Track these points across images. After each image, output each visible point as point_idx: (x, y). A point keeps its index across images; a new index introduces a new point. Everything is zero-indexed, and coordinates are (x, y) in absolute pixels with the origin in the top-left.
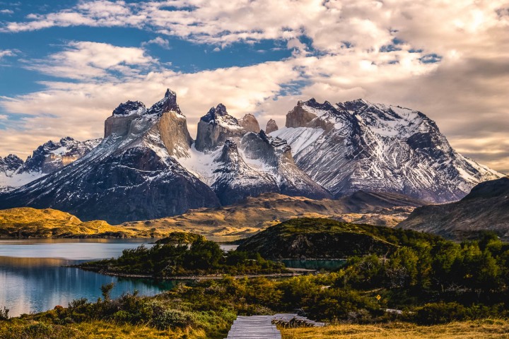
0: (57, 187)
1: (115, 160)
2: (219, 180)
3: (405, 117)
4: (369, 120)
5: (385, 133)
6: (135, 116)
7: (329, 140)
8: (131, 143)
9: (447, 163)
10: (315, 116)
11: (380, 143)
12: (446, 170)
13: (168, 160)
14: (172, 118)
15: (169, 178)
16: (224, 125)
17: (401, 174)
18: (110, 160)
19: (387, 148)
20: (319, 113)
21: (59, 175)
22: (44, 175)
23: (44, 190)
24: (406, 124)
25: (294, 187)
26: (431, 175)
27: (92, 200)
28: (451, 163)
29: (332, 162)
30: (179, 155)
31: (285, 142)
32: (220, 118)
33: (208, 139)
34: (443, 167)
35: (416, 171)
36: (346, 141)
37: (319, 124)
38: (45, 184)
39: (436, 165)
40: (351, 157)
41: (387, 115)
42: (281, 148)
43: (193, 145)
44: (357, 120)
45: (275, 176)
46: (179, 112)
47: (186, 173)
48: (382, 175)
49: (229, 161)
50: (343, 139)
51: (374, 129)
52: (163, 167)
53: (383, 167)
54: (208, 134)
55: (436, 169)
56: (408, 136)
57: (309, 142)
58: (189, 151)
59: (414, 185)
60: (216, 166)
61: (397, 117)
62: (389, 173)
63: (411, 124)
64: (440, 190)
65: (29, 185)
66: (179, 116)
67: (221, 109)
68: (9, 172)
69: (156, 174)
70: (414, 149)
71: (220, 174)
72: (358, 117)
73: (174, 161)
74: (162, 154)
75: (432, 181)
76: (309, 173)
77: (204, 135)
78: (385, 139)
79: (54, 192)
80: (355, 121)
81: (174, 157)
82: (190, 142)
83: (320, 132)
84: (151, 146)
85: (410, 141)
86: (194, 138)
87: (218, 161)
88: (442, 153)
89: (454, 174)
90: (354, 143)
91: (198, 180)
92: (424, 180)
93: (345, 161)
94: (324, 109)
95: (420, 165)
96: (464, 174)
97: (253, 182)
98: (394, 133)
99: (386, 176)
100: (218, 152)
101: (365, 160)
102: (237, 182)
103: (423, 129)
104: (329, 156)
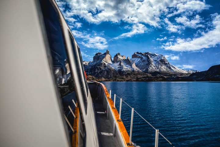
2: (119, 70)
6: (100, 56)
7: (142, 61)
8: (100, 62)
10: (138, 56)
13: (108, 65)
15: (108, 69)
16: (120, 57)
17: (159, 68)
18: (95, 65)
19: (155, 62)
20: (140, 55)
24: (158, 57)
25: (136, 71)
28: (169, 66)
32: (118, 56)
35: (162, 67)
40: (148, 64)
41: (154, 55)
42: (132, 62)
44: (148, 56)
47: (112, 68)
49: (121, 65)
50: (145, 60)
52: (107, 67)
53: (155, 67)
54: (116, 59)
55: (166, 67)
56: (160, 60)
57: (137, 61)
59: (162, 70)
60: (118, 66)
61: (156, 56)
63: (160, 57)
67: (119, 54)
69: (105, 68)
70: (161, 62)
71: (119, 68)
74: (106, 64)
75: (166, 70)
82: (112, 61)
83: (140, 59)
84: (104, 62)
88: (167, 63)
89: (170, 68)
90: (148, 61)
91: (114, 69)
92: (164, 69)
93: (146, 65)
96: (172, 68)
97: (127, 70)
98: (156, 59)
99: (156, 69)
100: (119, 63)
101: (151, 65)
102: (123, 70)
103: (163, 58)
104: (142, 64)
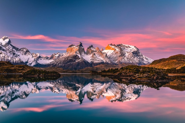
0: (57, 63)
1: (69, 57)
2: (91, 61)
3: (132, 47)
4: (124, 48)
5: (127, 51)
6: (73, 48)
7: (115, 53)
8: (72, 54)
9: (141, 57)
11: (126, 53)
12: (141, 59)
13: (81, 57)
14: (81, 48)
15: (81, 61)
16: (92, 49)
17: (131, 60)
18: (68, 57)
19: (128, 54)
20: (113, 47)
21: (57, 60)
22: (54, 60)
23: (54, 64)
24: (132, 49)
25: (108, 63)
26: (138, 60)
27: (65, 66)
28: (142, 57)
29: (116, 57)
30: (83, 56)
31: (106, 53)
33: (89, 53)
34: (140, 58)
36: (119, 53)
37: (113, 49)
38: (54, 62)
39: (139, 58)
40: (120, 56)
41: (128, 47)
42: (105, 54)
43: (86, 54)
44: (121, 48)
45: (104, 60)
46: (83, 47)
47: (85, 60)
48: (127, 60)
49: (94, 57)
50: (118, 52)
51: (125, 50)
52: (79, 58)
53: (127, 58)
55: (139, 59)
56: (132, 51)
57: (111, 53)
58: (85, 55)
59: (134, 62)
60: (91, 58)
61: (130, 47)
62: (128, 59)
63: (133, 49)
64: (140, 63)
65: (51, 63)
66: (83, 48)
67: (92, 46)
68: (46, 60)
69: (78, 60)
70: (134, 54)
71: (92, 60)
72: (121, 47)
73: (82, 57)
74: (79, 55)
75: (138, 61)
76: (111, 60)
77: (88, 52)
78: (128, 52)
79: (56, 64)
80: (121, 49)
81: (82, 56)
82: (85, 53)
83: (113, 51)
84: (77, 54)
85: (133, 53)
86: (86, 52)
87: (91, 57)
88: (140, 55)
89: (143, 60)
90: (121, 53)
91: (87, 61)
92: (136, 61)
93: (119, 57)
94: (114, 46)
95: (135, 58)
96: (145, 60)
97: (99, 62)
98: (129, 51)
100: (91, 55)
101: (123, 57)
102: (96, 62)
103: (136, 50)
104: (115, 56)
